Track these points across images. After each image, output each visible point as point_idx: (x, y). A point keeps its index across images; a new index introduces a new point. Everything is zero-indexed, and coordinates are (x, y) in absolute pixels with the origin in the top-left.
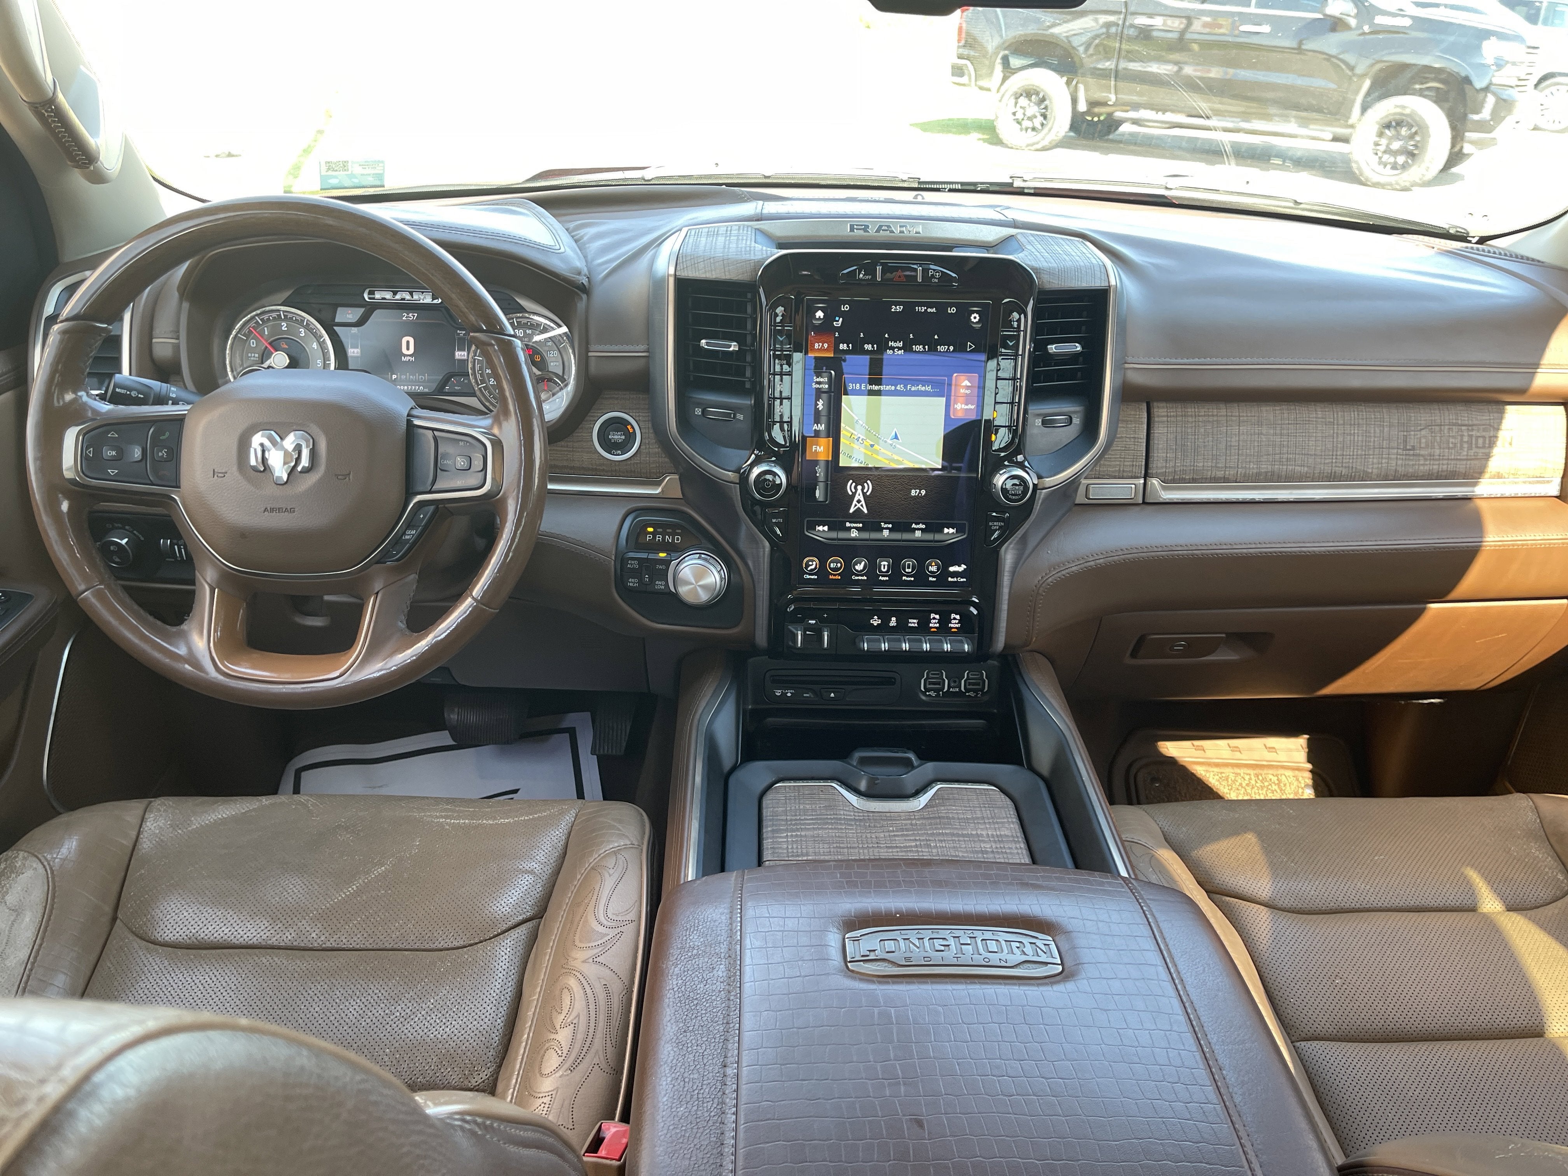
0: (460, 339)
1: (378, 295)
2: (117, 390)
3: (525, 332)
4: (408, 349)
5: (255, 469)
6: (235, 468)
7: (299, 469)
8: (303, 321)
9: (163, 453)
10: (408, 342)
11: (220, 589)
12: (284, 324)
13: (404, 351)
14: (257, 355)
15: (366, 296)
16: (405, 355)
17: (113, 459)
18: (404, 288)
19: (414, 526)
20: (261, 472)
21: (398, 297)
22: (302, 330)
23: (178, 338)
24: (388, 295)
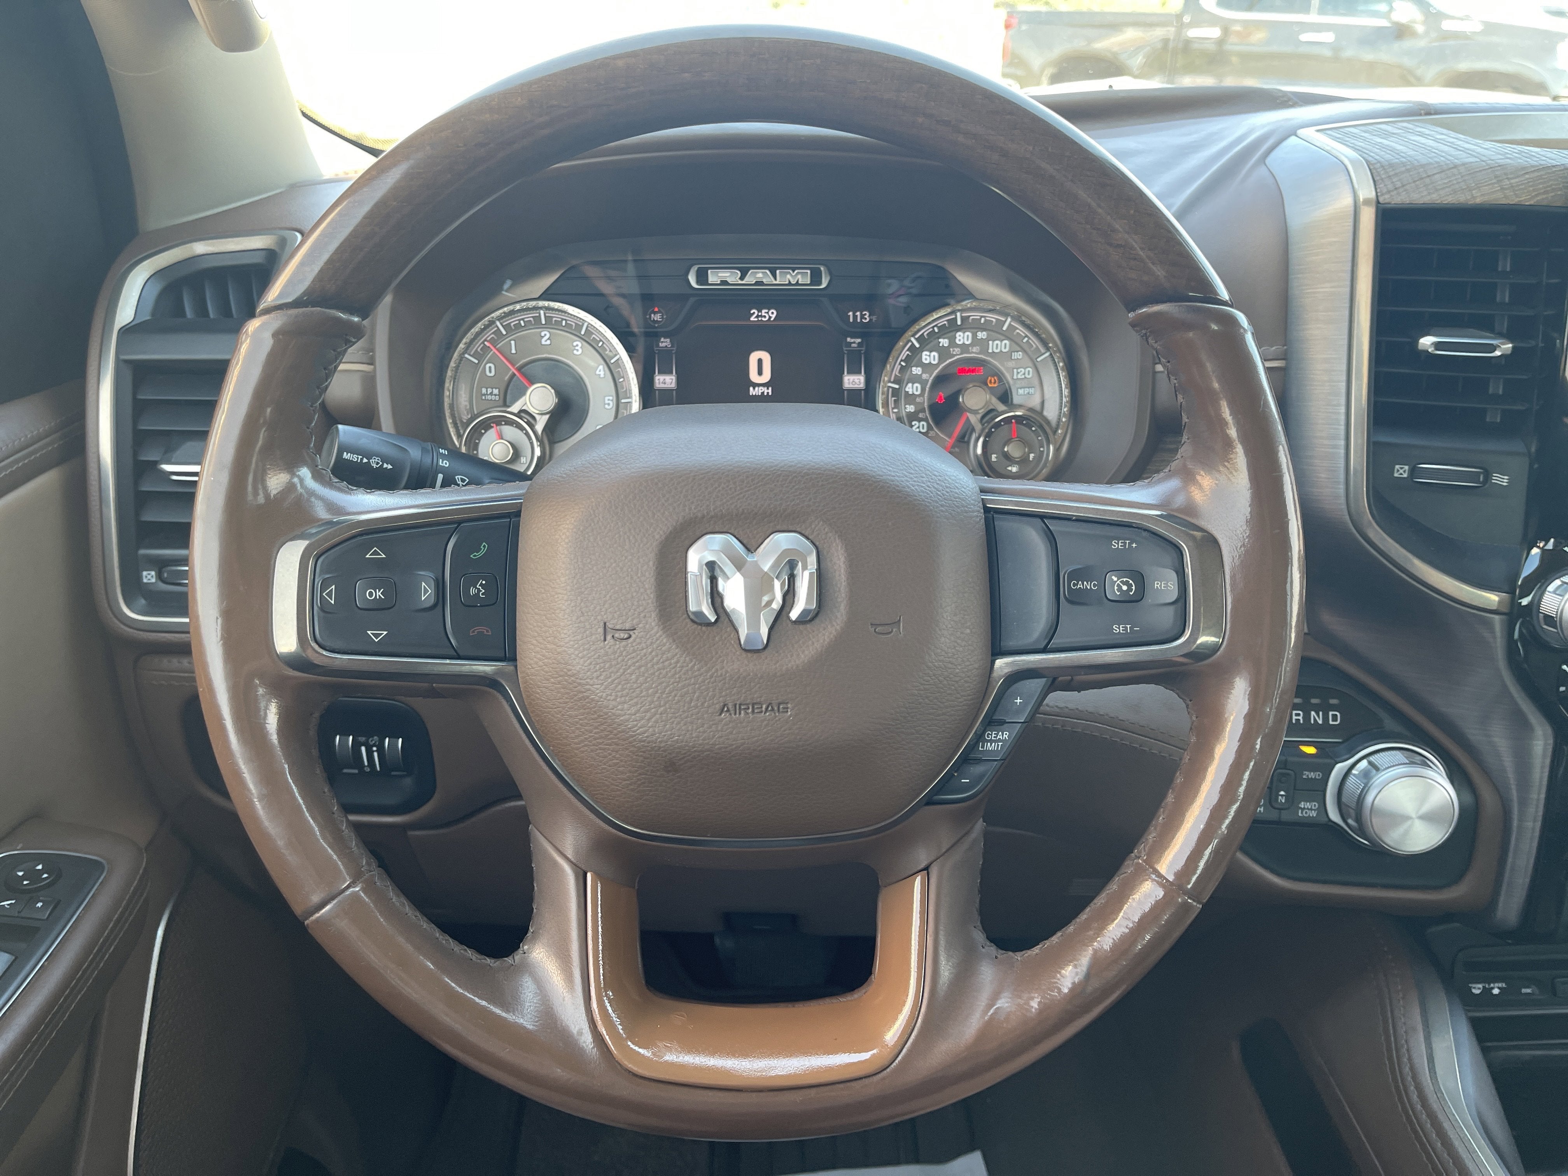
0: (851, 352)
1: (714, 277)
2: (346, 456)
3: (974, 336)
4: (760, 373)
5: (699, 619)
6: (652, 620)
7: (794, 614)
8: (579, 327)
9: (478, 590)
10: (760, 361)
11: (598, 875)
12: (546, 334)
13: (754, 376)
14: (496, 391)
15: (692, 279)
16: (755, 385)
17: (378, 607)
18: (759, 264)
19: (1002, 723)
20: (709, 624)
21: (750, 279)
22: (578, 343)
23: (371, 362)
24: (731, 276)
